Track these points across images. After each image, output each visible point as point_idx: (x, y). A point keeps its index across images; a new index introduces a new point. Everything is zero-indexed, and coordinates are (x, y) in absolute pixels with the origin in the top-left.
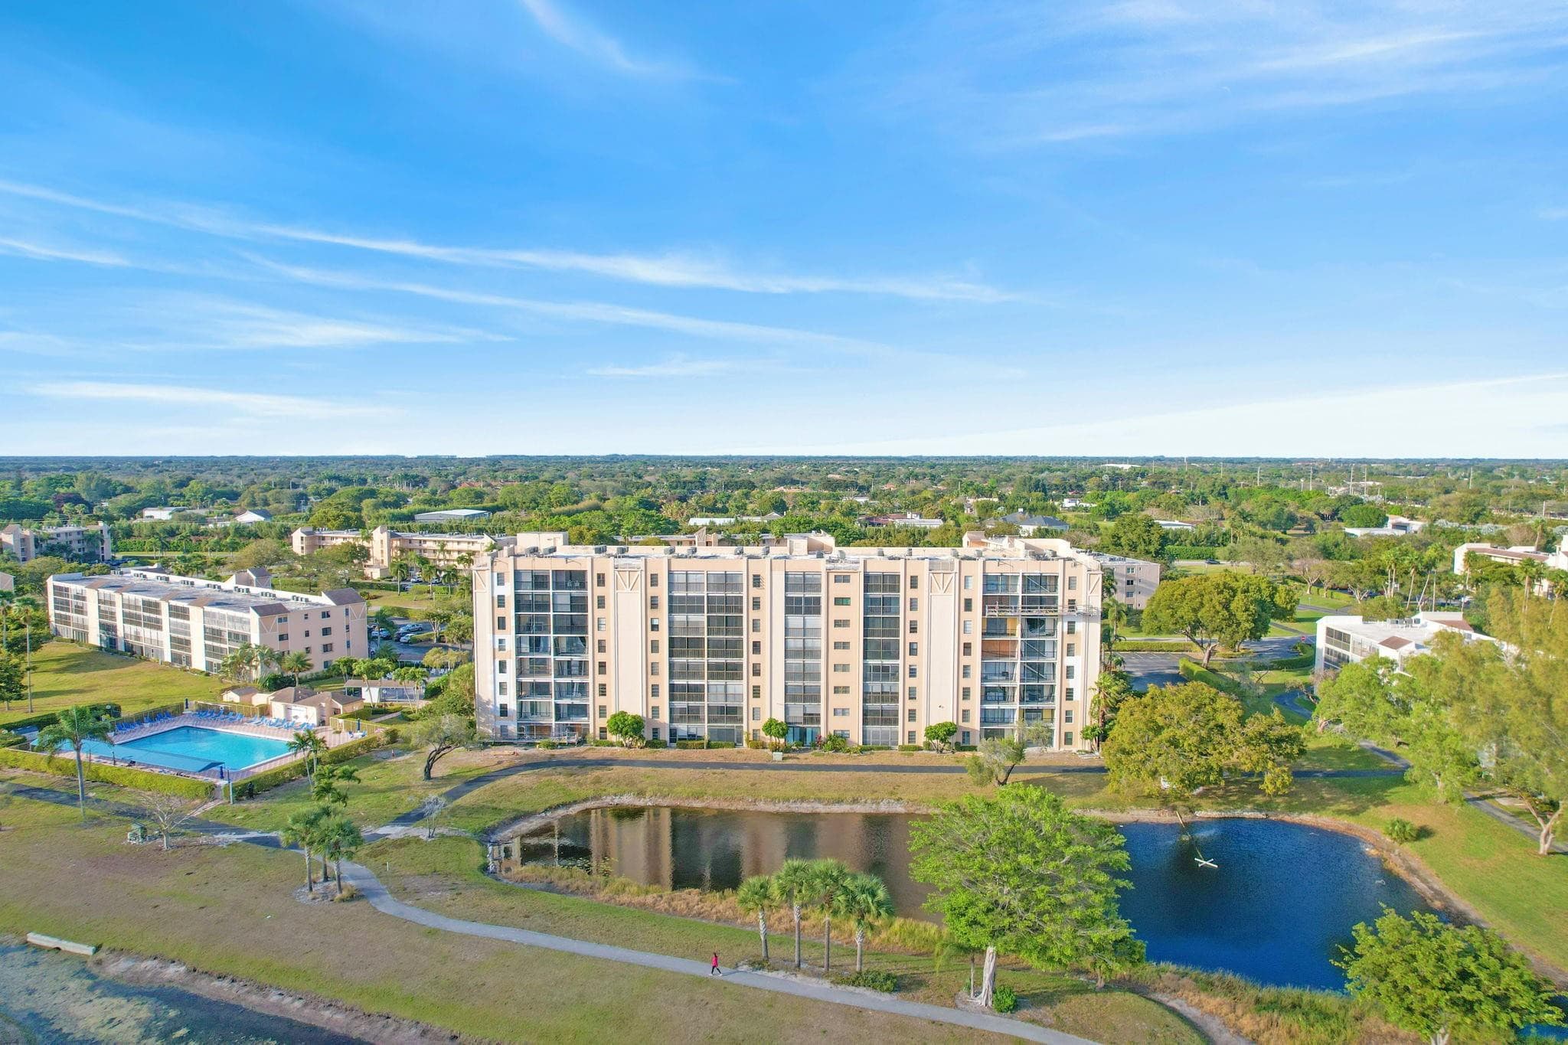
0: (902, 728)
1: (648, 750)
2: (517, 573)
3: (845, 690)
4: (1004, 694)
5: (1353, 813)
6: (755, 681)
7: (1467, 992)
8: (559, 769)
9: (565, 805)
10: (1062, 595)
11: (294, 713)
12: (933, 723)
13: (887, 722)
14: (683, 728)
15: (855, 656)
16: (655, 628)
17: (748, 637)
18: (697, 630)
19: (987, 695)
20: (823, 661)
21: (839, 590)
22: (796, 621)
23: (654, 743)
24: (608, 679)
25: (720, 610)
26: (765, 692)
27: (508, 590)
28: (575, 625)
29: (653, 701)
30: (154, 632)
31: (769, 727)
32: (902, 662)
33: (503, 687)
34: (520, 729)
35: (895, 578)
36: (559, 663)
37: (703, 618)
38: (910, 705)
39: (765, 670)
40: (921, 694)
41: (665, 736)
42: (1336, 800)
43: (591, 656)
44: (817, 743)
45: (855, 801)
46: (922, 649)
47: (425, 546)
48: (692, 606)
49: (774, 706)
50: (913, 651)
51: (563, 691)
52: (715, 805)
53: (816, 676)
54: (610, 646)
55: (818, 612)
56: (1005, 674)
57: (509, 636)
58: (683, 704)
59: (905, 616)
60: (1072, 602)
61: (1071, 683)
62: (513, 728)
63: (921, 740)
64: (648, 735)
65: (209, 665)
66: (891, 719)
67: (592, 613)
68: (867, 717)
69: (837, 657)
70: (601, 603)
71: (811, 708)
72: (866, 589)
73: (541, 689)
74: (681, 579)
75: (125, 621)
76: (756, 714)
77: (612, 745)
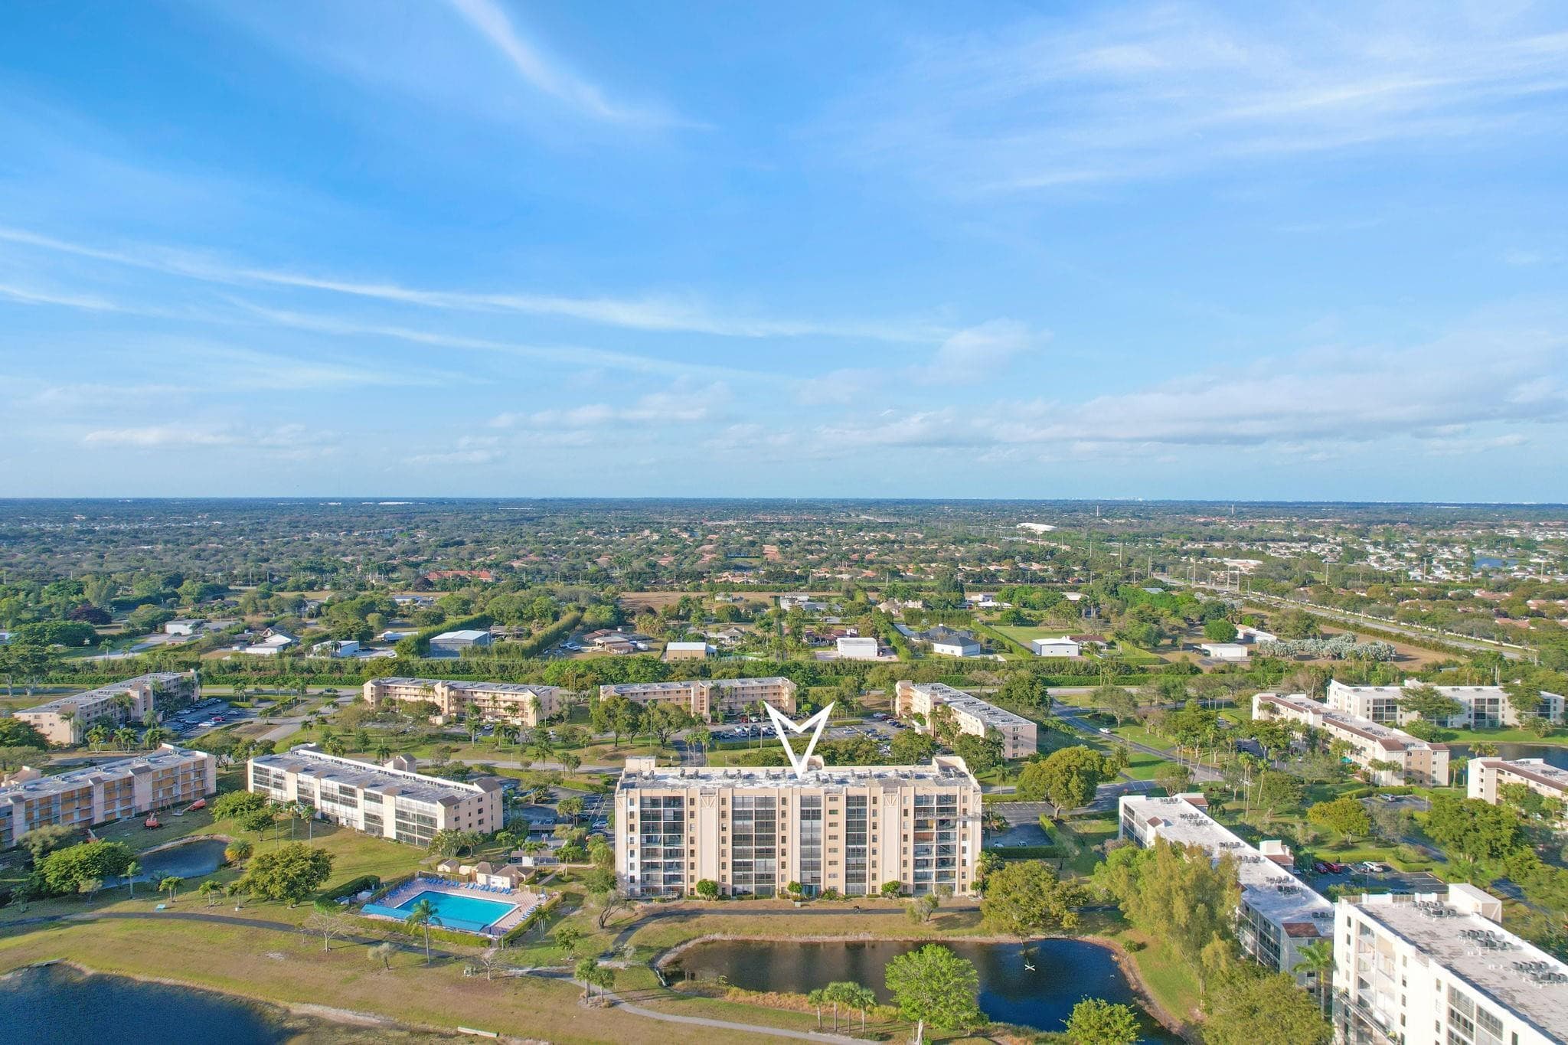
0: (868, 884)
1: (720, 902)
2: (642, 798)
3: (835, 863)
4: (927, 864)
5: (1112, 934)
6: (783, 859)
7: (1106, 1030)
8: (674, 918)
9: (685, 942)
10: (959, 806)
11: (492, 880)
12: (886, 882)
13: (859, 881)
14: (740, 887)
15: (841, 844)
16: (724, 829)
17: (778, 833)
18: (748, 830)
19: (917, 864)
20: (822, 846)
21: (832, 805)
22: (807, 823)
23: (723, 897)
24: (696, 860)
25: (762, 818)
26: (788, 865)
27: (636, 808)
28: (676, 828)
29: (723, 872)
30: (349, 809)
31: (793, 886)
32: (868, 846)
33: (632, 866)
34: (642, 891)
35: (864, 798)
36: (665, 851)
37: (752, 823)
38: (873, 871)
39: (789, 853)
40: (879, 864)
41: (729, 892)
42: (1105, 926)
43: (685, 846)
44: (819, 895)
45: (845, 934)
46: (880, 839)
47: (476, 696)
48: (746, 816)
49: (793, 873)
50: (874, 839)
51: (669, 867)
52: (768, 938)
53: (819, 856)
54: (697, 841)
55: (819, 818)
56: (927, 850)
57: (637, 835)
58: (740, 873)
59: (869, 820)
60: (965, 810)
61: (965, 856)
62: (638, 890)
63: (879, 891)
64: (720, 892)
65: (398, 834)
66: (861, 878)
67: (687, 821)
68: (849, 878)
69: (831, 844)
70: (692, 815)
71: (815, 873)
72: (847, 804)
73: (654, 866)
74: (740, 800)
75: (322, 798)
76: (783, 878)
77: (698, 898)
